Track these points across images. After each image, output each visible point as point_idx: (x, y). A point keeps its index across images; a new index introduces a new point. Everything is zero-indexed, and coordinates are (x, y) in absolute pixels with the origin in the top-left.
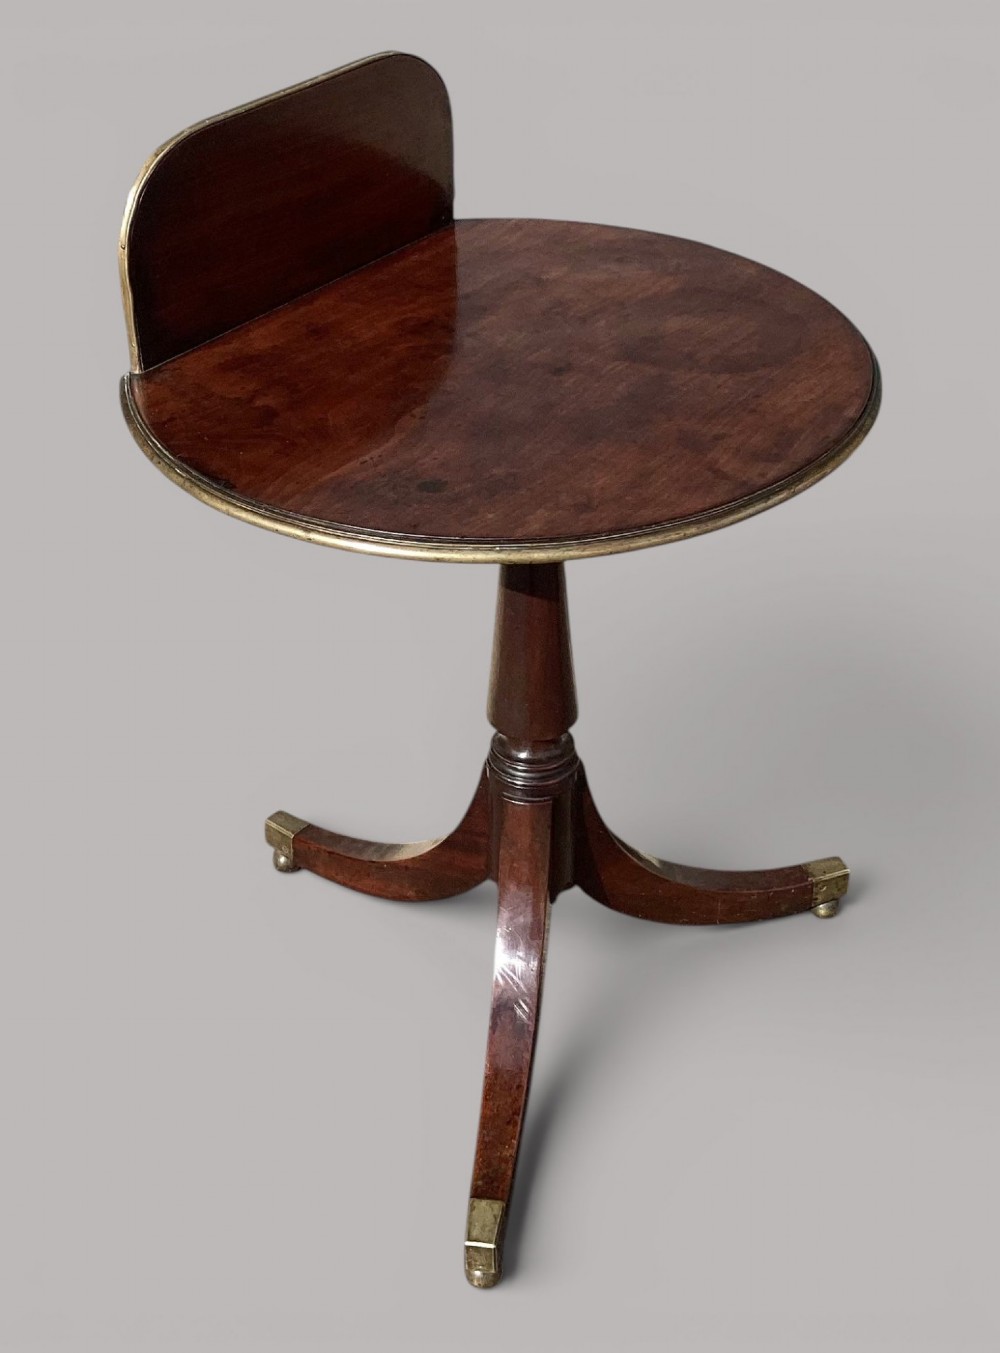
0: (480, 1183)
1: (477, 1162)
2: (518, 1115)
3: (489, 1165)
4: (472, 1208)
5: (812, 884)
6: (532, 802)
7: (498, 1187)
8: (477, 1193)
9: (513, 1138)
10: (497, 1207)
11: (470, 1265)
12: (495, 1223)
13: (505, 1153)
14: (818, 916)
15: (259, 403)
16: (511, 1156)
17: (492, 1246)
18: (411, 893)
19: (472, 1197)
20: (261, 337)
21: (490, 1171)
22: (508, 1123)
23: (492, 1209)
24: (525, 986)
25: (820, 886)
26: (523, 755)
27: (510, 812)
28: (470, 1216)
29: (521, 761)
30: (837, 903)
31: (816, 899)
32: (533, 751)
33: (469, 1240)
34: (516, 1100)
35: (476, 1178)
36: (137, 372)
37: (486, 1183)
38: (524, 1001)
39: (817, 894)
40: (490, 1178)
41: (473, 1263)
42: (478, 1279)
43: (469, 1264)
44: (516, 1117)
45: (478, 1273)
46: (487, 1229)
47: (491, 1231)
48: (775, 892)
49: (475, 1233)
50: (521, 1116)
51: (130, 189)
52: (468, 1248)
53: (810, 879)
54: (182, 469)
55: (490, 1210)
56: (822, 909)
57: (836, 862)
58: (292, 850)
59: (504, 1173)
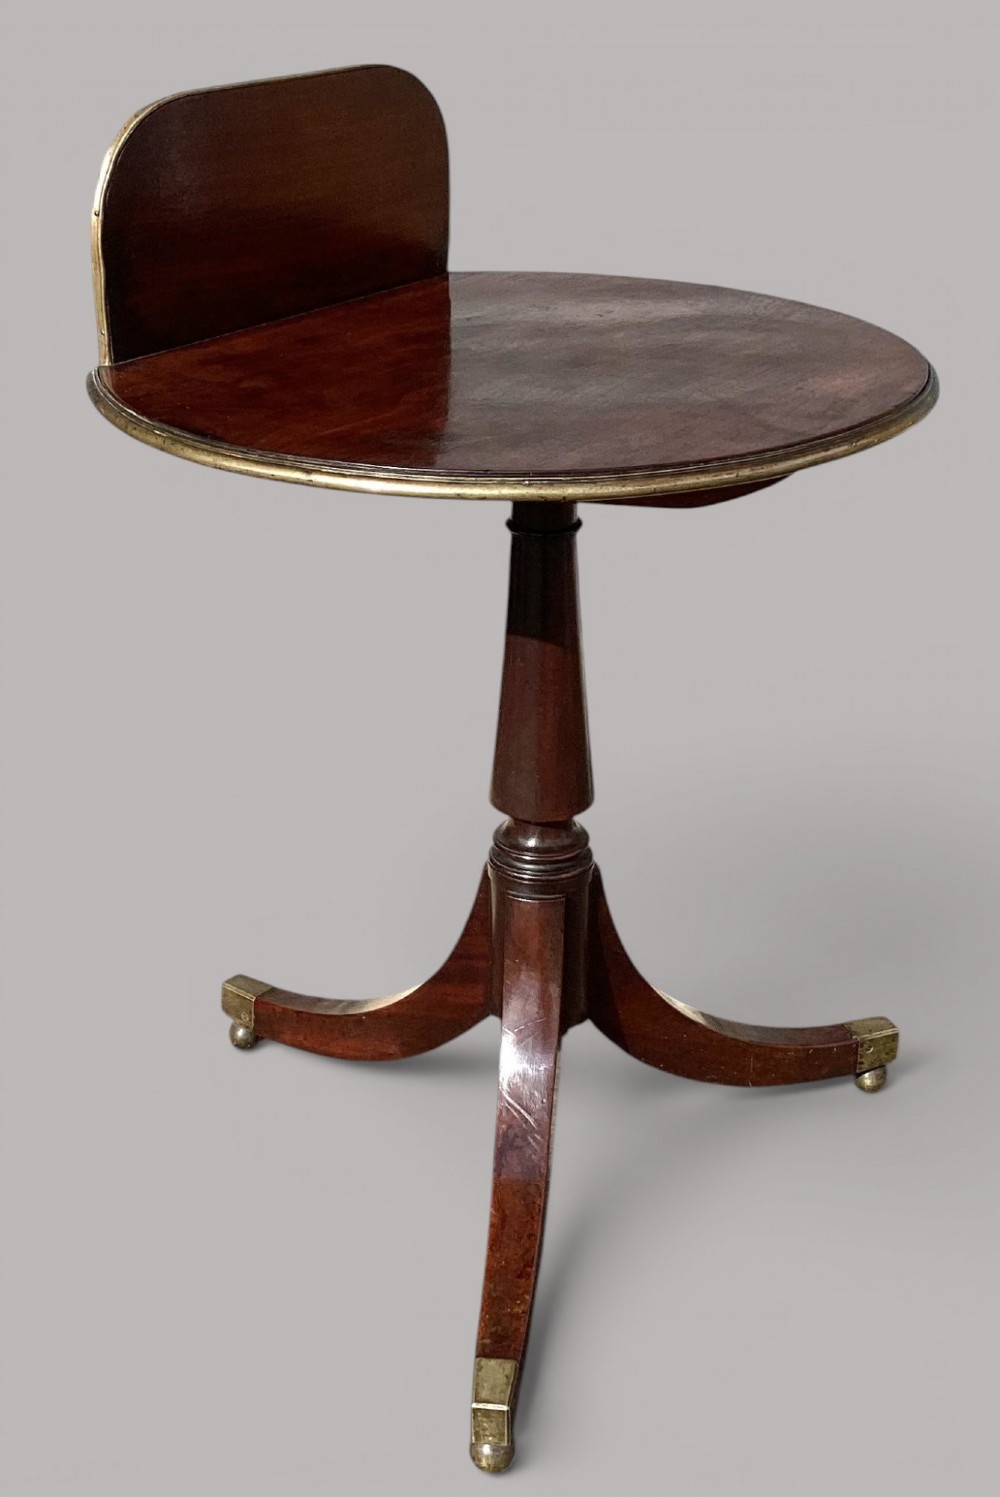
0: (488, 1341)
1: (482, 1319)
2: (531, 1267)
3: (498, 1322)
4: (479, 1368)
5: (857, 1043)
6: (542, 899)
7: (509, 1346)
8: (483, 1352)
9: (527, 1292)
10: (508, 1366)
11: (478, 1436)
12: (507, 1384)
13: (516, 1310)
14: (862, 1087)
15: (244, 385)
16: (523, 1312)
17: (505, 1408)
18: (393, 1049)
19: (477, 1356)
20: (243, 343)
21: (500, 1328)
22: (520, 1276)
23: (504, 1370)
24: (536, 1120)
25: (866, 1046)
26: (532, 843)
27: (516, 912)
28: (476, 1377)
29: (529, 850)
30: (885, 1073)
31: (862, 1063)
32: (542, 838)
33: (477, 1401)
34: (528, 1250)
35: (481, 1337)
36: (107, 364)
37: (496, 1342)
38: (534, 1139)
39: (862, 1057)
40: (499, 1335)
41: (481, 1432)
42: (487, 1457)
43: (477, 1434)
44: (529, 1269)
45: (486, 1450)
46: (498, 1390)
47: (502, 1392)
48: (815, 1050)
49: (484, 1394)
50: (534, 1269)
51: (108, 149)
52: (475, 1411)
53: (854, 1037)
54: (162, 430)
55: (499, 1370)
56: (868, 1079)
57: (883, 1022)
58: (253, 1016)
59: (517, 1330)
